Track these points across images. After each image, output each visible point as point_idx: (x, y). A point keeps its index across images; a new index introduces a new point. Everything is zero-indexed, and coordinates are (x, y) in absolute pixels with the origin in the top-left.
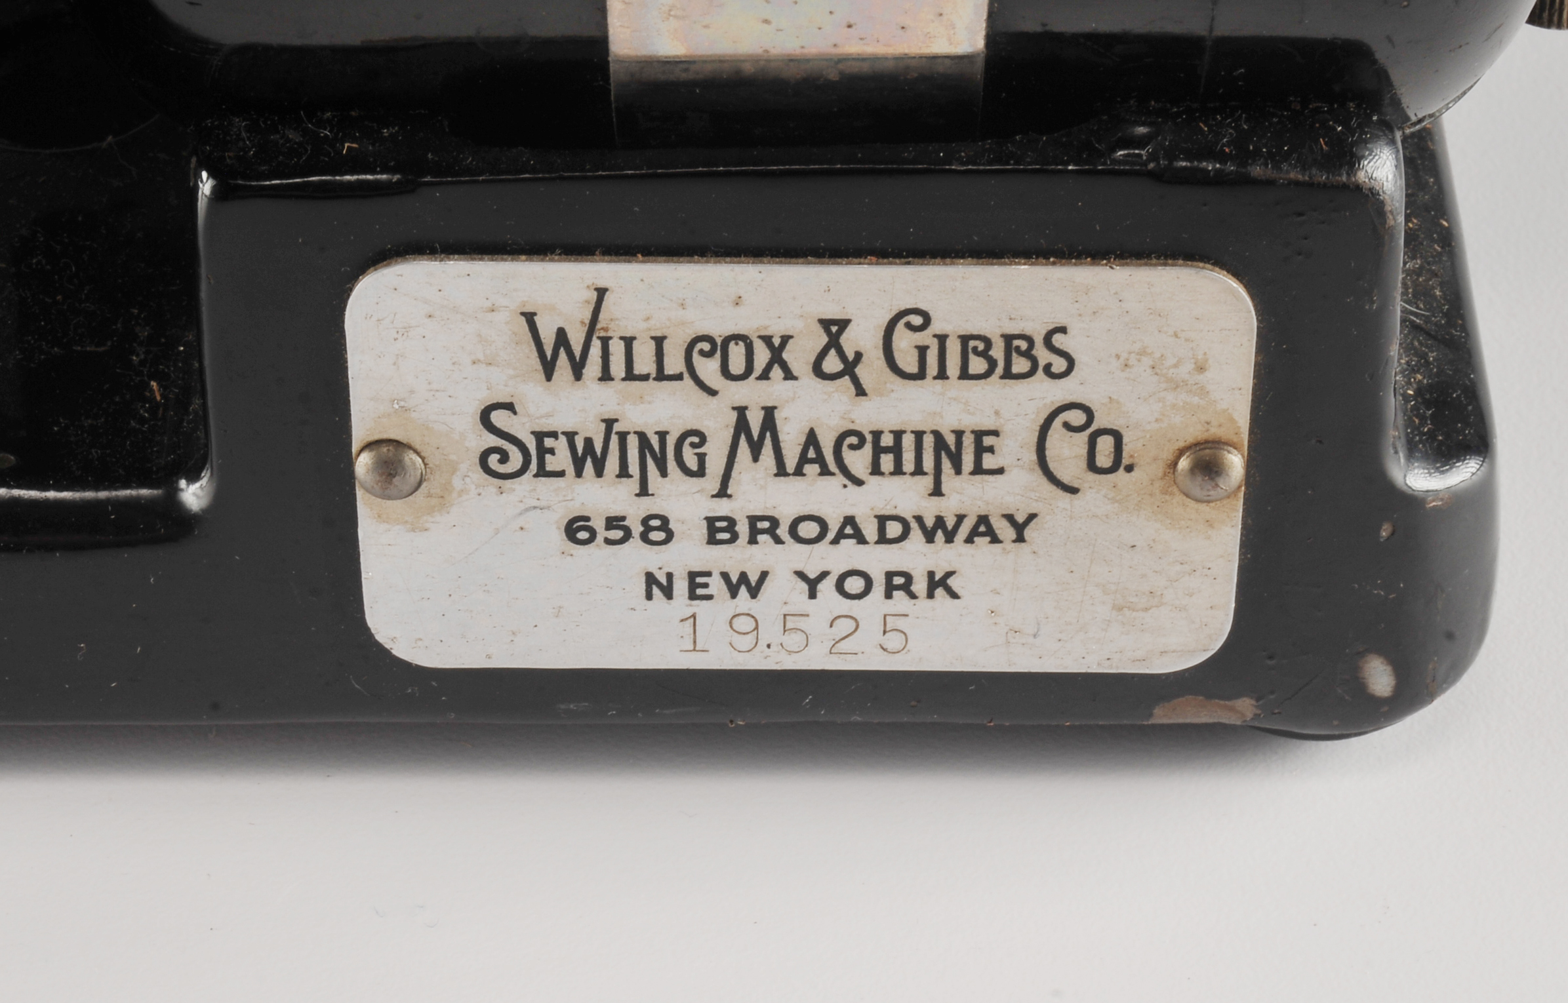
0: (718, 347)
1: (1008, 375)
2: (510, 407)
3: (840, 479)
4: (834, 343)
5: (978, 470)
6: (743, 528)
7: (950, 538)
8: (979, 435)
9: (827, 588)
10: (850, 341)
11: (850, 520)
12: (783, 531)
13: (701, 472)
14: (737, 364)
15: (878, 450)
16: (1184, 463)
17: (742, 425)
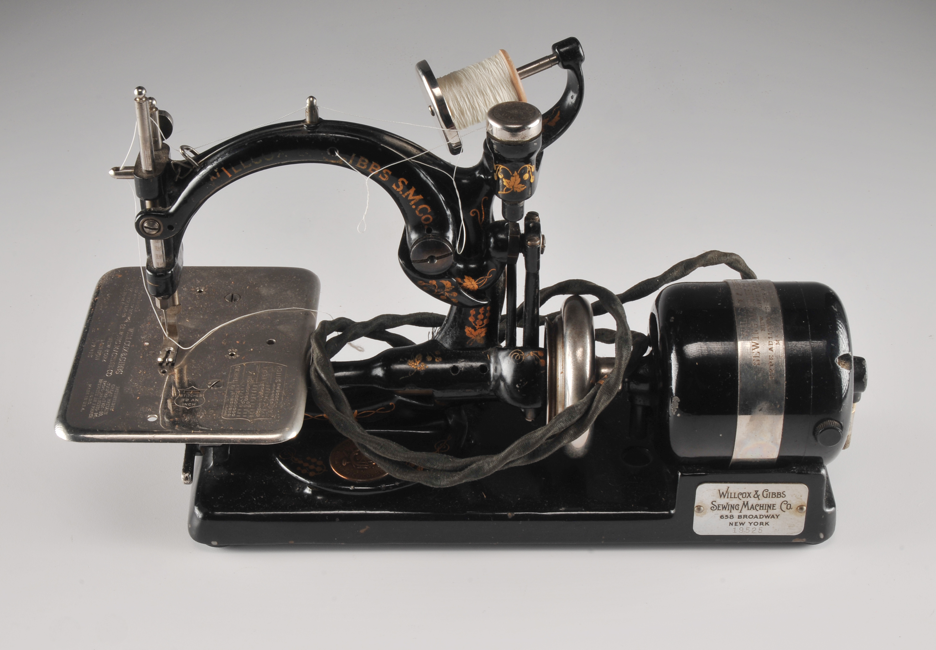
0: (742, 494)
1: (777, 497)
2: (715, 501)
3: (755, 510)
4: (756, 493)
5: (773, 509)
6: (743, 517)
7: (769, 517)
8: (773, 505)
9: (752, 524)
10: (758, 493)
11: (756, 516)
12: (748, 517)
13: (738, 510)
14: (744, 496)
15: (761, 507)
16: (798, 508)
17: (744, 504)
